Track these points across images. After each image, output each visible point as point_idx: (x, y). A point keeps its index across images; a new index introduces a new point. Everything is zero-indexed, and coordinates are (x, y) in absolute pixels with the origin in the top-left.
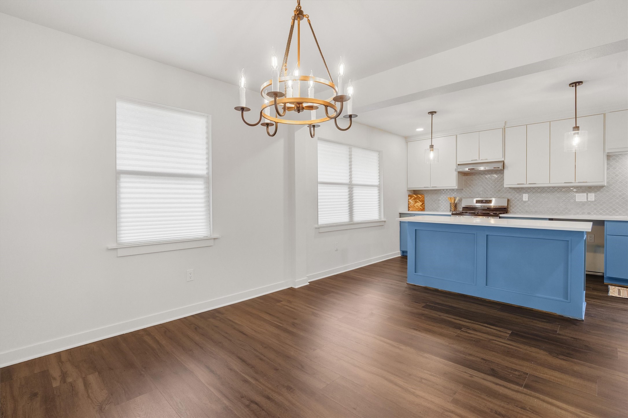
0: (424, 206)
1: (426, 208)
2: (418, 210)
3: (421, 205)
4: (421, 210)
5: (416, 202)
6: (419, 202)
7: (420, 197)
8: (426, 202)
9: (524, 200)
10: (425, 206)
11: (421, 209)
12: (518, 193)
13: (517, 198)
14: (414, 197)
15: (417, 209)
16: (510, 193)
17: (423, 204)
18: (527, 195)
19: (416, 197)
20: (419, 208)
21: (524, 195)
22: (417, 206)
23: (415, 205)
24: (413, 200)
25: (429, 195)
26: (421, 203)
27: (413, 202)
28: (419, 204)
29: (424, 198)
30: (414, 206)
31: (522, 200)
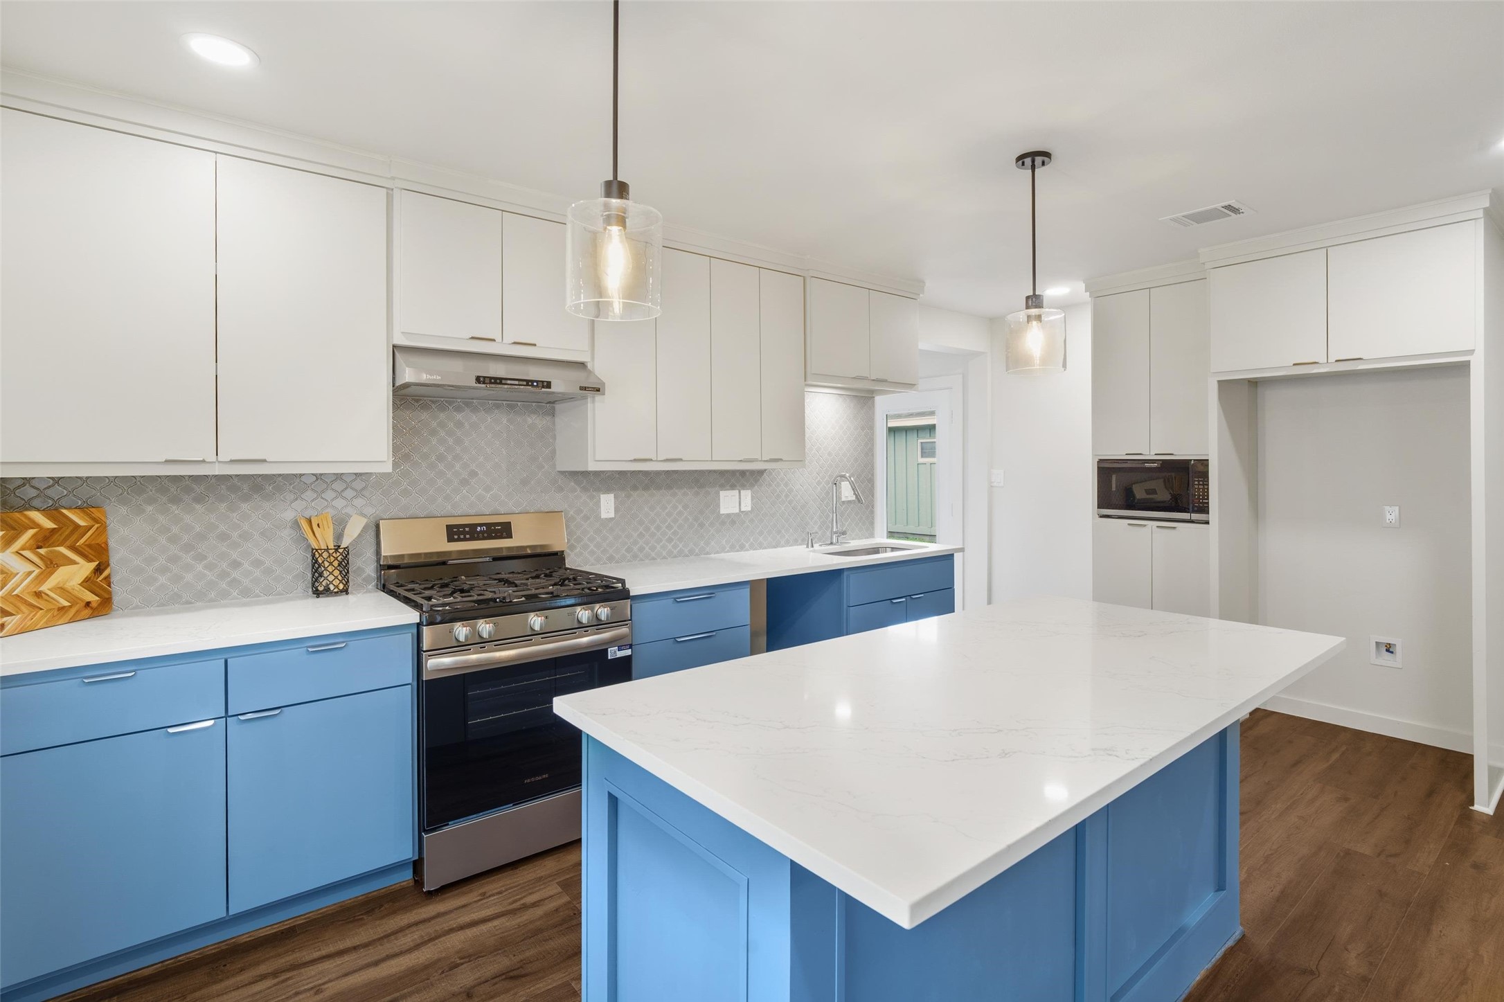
0: (108, 578)
1: (119, 592)
2: (73, 611)
3: (87, 580)
4: (87, 612)
5: (51, 564)
6: (74, 563)
7: (77, 526)
8: (117, 555)
9: (604, 515)
10: (114, 579)
11: (88, 604)
12: (585, 489)
13: (582, 511)
14: (35, 525)
15: (63, 608)
16: (560, 489)
17: (98, 570)
18: (611, 496)
19: (48, 524)
20: (74, 600)
21: (602, 496)
22: (61, 590)
23: (44, 588)
24: (27, 553)
25: (149, 509)
26: (86, 568)
27: (30, 567)
28: (76, 572)
29: (103, 528)
30: (38, 595)
31: (598, 517)
